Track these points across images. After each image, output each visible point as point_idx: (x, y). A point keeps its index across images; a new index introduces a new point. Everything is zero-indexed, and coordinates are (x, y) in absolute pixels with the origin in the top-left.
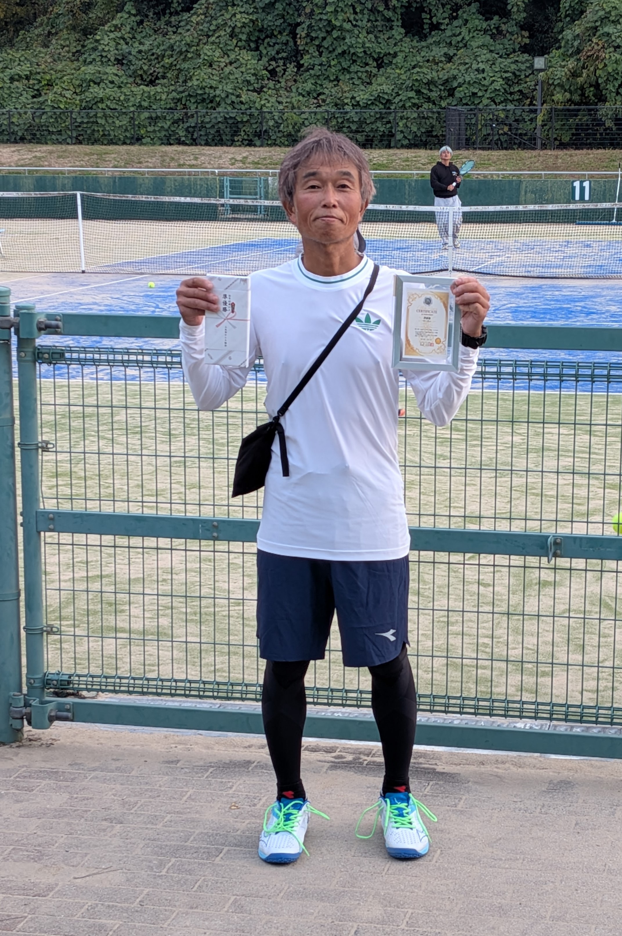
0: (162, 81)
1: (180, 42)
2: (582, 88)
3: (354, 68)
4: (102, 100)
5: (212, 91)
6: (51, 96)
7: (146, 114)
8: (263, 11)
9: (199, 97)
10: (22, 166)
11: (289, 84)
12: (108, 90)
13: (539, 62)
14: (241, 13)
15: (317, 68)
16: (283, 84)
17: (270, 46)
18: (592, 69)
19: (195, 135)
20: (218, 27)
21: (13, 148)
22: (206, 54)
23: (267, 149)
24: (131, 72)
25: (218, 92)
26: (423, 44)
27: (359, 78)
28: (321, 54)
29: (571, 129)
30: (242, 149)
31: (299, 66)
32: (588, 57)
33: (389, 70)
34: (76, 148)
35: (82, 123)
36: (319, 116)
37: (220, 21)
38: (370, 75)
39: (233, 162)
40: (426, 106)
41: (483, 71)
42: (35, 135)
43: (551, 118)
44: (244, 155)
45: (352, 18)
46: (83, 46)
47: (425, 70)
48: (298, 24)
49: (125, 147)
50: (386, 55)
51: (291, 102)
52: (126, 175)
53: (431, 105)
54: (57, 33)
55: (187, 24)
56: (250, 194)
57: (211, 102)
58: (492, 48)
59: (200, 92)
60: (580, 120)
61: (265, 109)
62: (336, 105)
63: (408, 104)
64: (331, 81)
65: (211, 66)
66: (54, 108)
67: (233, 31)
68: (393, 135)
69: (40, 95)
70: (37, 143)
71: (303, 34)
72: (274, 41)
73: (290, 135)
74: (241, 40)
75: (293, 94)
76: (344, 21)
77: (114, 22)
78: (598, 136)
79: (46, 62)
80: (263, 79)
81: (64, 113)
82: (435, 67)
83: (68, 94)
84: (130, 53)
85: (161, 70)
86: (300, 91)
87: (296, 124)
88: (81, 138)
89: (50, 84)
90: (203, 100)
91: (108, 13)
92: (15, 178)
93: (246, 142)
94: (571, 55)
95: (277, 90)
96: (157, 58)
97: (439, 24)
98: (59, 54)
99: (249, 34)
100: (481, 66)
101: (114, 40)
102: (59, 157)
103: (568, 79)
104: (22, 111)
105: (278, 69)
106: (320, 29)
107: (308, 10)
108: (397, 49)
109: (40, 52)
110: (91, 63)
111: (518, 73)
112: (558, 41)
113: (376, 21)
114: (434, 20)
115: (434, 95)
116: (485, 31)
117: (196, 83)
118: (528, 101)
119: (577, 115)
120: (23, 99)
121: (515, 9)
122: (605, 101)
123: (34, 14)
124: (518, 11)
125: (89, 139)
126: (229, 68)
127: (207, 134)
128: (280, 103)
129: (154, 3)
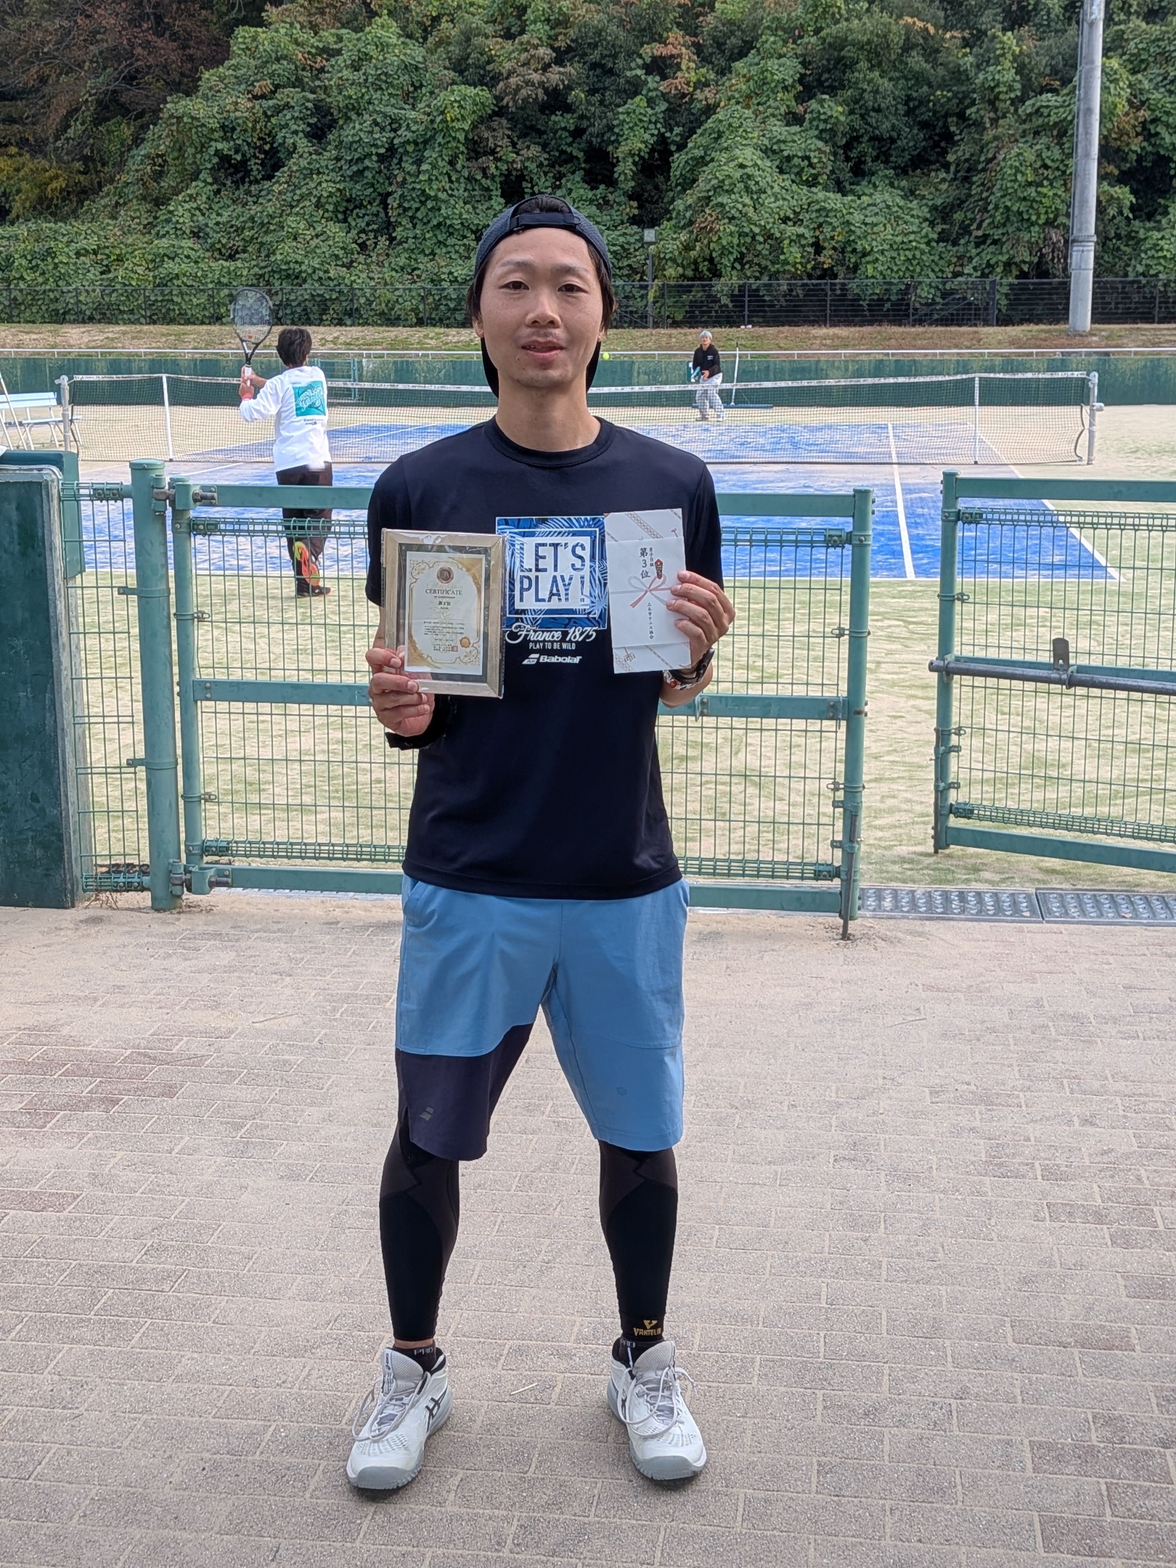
0: (242, 256)
1: (261, 212)
2: (695, 263)
3: (450, 241)
4: (177, 276)
5: (297, 266)
6: (121, 272)
7: (226, 292)
8: (351, 180)
9: (284, 273)
10: (93, 348)
11: (381, 259)
12: (183, 266)
13: (649, 235)
14: (327, 181)
15: (411, 241)
16: (374, 259)
17: (359, 217)
18: (706, 242)
19: (281, 314)
20: (302, 197)
21: (83, 328)
22: (289, 226)
23: (360, 328)
24: (208, 246)
25: (304, 268)
27: (457, 252)
28: (414, 226)
29: (684, 306)
30: (332, 328)
32: (701, 229)
34: (151, 328)
35: (156, 301)
36: (414, 293)
37: (304, 190)
42: (105, 314)
43: (663, 295)
44: (335, 335)
45: (447, 187)
46: (156, 218)
48: (390, 194)
49: (205, 327)
51: (383, 278)
52: (207, 357)
54: (125, 204)
55: (268, 194)
56: (343, 377)
57: (297, 278)
58: (599, 220)
59: (284, 267)
60: (694, 296)
61: (355, 286)
62: (432, 281)
64: (426, 255)
65: (295, 239)
66: (125, 285)
67: (318, 201)
69: (109, 271)
70: (109, 323)
71: (395, 205)
72: (363, 211)
73: (382, 313)
74: (327, 211)
75: (385, 270)
76: (439, 190)
77: (189, 192)
78: (714, 314)
79: (115, 235)
80: (353, 254)
81: (136, 290)
83: (140, 270)
84: (207, 225)
85: (241, 243)
86: (393, 265)
87: (389, 301)
88: (155, 317)
89: (120, 259)
90: (288, 276)
91: (182, 182)
92: (87, 361)
93: (336, 322)
94: (683, 228)
95: (368, 265)
96: (236, 231)
98: (129, 226)
99: (337, 204)
101: (189, 211)
102: (133, 338)
103: (680, 253)
104: (90, 289)
105: (368, 243)
106: (413, 199)
107: (399, 179)
109: (108, 224)
110: (164, 236)
111: (627, 246)
112: (668, 211)
113: (474, 190)
116: (591, 201)
117: (279, 257)
118: (638, 277)
119: (690, 291)
120: (90, 275)
121: (622, 178)
122: (720, 276)
123: (99, 183)
124: (626, 179)
125: (164, 318)
126: (316, 241)
127: (293, 313)
128: (372, 279)
129: (232, 170)
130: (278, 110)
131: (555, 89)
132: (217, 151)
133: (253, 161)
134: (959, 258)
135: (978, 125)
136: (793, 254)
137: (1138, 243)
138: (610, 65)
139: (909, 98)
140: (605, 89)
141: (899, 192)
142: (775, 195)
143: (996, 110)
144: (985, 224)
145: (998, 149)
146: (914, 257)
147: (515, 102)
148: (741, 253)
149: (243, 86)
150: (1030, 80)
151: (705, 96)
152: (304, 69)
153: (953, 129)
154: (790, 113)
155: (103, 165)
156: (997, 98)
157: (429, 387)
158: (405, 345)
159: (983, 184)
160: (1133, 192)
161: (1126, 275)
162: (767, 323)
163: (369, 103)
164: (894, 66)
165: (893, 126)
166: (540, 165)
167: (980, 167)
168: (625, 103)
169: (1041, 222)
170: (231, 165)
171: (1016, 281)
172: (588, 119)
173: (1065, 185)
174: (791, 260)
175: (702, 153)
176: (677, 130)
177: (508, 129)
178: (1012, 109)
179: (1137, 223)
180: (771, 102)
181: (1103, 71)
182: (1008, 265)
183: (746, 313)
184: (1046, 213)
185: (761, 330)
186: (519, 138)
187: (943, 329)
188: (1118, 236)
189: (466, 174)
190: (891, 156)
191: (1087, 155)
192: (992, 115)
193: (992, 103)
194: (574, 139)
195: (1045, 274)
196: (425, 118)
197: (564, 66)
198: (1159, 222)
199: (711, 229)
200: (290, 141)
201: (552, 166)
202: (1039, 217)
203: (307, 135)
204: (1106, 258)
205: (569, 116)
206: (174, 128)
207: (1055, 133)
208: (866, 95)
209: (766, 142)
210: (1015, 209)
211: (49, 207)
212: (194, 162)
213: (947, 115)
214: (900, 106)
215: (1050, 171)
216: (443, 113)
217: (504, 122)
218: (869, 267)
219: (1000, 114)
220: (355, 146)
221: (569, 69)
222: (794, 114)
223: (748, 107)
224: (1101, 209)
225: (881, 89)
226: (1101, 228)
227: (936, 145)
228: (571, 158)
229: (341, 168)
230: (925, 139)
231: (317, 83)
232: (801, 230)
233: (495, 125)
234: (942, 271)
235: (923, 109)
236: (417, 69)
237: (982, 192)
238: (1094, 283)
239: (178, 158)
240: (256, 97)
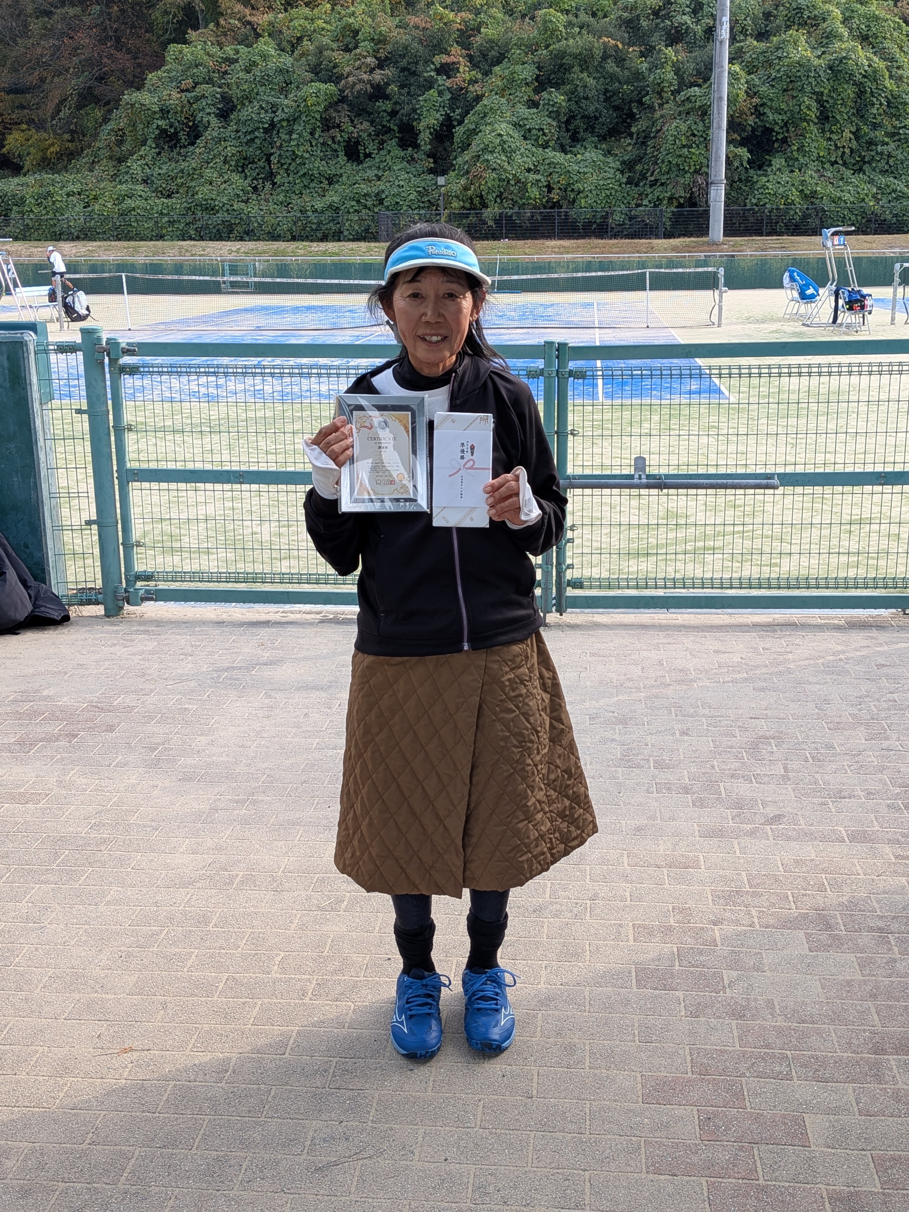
0: (176, 195)
1: (188, 167)
2: (471, 198)
3: (312, 185)
4: (134, 209)
5: (212, 202)
6: (97, 207)
7: (166, 219)
8: (246, 145)
9: (204, 207)
11: (267, 196)
12: (137, 202)
13: (441, 180)
14: (230, 146)
15: (286, 185)
16: (263, 197)
17: (252, 170)
18: (477, 185)
19: (202, 234)
20: (214, 156)
21: (72, 244)
22: (207, 176)
23: (254, 243)
24: (153, 189)
25: (217, 203)
26: (360, 167)
27: (316, 192)
28: (288, 176)
30: (236, 243)
31: (274, 184)
32: (474, 176)
33: (336, 186)
34: (117, 243)
35: (120, 225)
36: (289, 220)
37: (216, 152)
38: (324, 190)
39: (230, 252)
40: (364, 211)
41: (403, 186)
42: (87, 234)
44: (238, 247)
45: (309, 150)
46: (118, 171)
47: (362, 186)
48: (272, 154)
49: (152, 243)
50: (334, 175)
51: (269, 209)
53: (367, 211)
54: (99, 162)
55: (192, 154)
57: (212, 209)
58: (408, 170)
59: (204, 203)
60: (471, 220)
61: (251, 215)
62: (301, 211)
63: (351, 210)
64: (296, 194)
65: (211, 184)
66: (100, 215)
67: (225, 159)
68: (342, 232)
69: (89, 206)
70: (89, 240)
71: (276, 161)
72: (255, 166)
73: (269, 233)
74: (231, 165)
75: (270, 204)
76: (304, 151)
77: (140, 153)
79: (92, 182)
80: (248, 193)
81: (107, 218)
82: (369, 184)
83: (109, 205)
84: (152, 175)
85: (175, 187)
86: (275, 201)
87: (273, 225)
88: (120, 236)
89: (96, 198)
90: (207, 209)
91: (135, 147)
93: (238, 238)
94: (463, 176)
95: (259, 201)
96: (172, 179)
97: (371, 153)
98: (102, 176)
99: (237, 161)
100: (401, 183)
101: (141, 166)
102: (105, 250)
103: (461, 192)
104: (76, 218)
105: (258, 186)
106: (287, 157)
107: (278, 144)
108: (342, 171)
109: (87, 175)
110: (124, 182)
111: (426, 188)
112: (453, 165)
113: (327, 151)
114: (367, 150)
115: (369, 203)
117: (200, 196)
118: (434, 208)
119: (468, 217)
120: (77, 209)
121: (423, 143)
122: (487, 207)
123: (82, 148)
124: (425, 144)
125: (126, 237)
126: (224, 185)
127: (210, 233)
128: (261, 210)
129: (168, 139)
130: (197, 99)
131: (378, 85)
132: (158, 126)
133: (182, 133)
134: (640, 195)
135: (651, 108)
136: (534, 192)
137: (752, 185)
138: (414, 69)
139: (606, 91)
140: (411, 85)
141: (601, 152)
142: (522, 155)
143: (661, 98)
144: (656, 173)
145: (664, 124)
146: (611, 195)
147: (352, 93)
148: (500, 192)
149: (174, 84)
150: (683, 79)
151: (476, 89)
152: (214, 72)
153: (635, 110)
154: (530, 100)
155: (84, 136)
156: (662, 90)
157: (299, 281)
158: (284, 253)
159: (654, 147)
160: (750, 151)
161: (745, 205)
162: (518, 239)
163: (257, 94)
164: (597, 70)
165: (597, 109)
166: (370, 135)
167: (652, 135)
168: (424, 94)
169: (691, 171)
170: (167, 136)
171: (676, 210)
172: (400, 104)
173: (706, 147)
174: (532, 196)
175: (474, 127)
176: (458, 111)
177: (348, 111)
178: (672, 97)
179: (752, 171)
180: (518, 93)
181: (729, 73)
182: (671, 199)
183: (504, 231)
184: (695, 165)
185: (514, 243)
186: (355, 117)
187: (630, 241)
188: (740, 180)
189: (322, 141)
190: (595, 128)
191: (719, 127)
192: (659, 101)
193: (659, 93)
194: (391, 117)
195: (694, 205)
196: (294, 104)
197: (384, 70)
198: (766, 171)
199: (481, 176)
200: (205, 120)
201: (377, 135)
202: (690, 168)
203: (217, 116)
204: (733, 194)
205: (388, 102)
206: (129, 111)
207: (700, 113)
208: (579, 89)
209: (515, 119)
210: (674, 162)
211: (49, 164)
212: (143, 134)
213: (631, 102)
214: (600, 96)
215: (697, 138)
216: (305, 100)
217: (346, 106)
218: (582, 201)
219: (664, 100)
220: (248, 122)
221: (387, 72)
222: (533, 101)
223: (503, 96)
224: (729, 162)
225: (588, 85)
226: (729, 175)
227: (624, 121)
228: (390, 130)
229: (239, 137)
230: (617, 117)
231: (223, 81)
232: (538, 177)
233: (339, 108)
234: (629, 203)
235: (616, 98)
236: (288, 71)
237: (653, 152)
238: (725, 210)
239: (132, 131)
240: (182, 91)
